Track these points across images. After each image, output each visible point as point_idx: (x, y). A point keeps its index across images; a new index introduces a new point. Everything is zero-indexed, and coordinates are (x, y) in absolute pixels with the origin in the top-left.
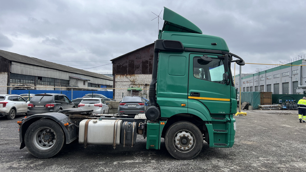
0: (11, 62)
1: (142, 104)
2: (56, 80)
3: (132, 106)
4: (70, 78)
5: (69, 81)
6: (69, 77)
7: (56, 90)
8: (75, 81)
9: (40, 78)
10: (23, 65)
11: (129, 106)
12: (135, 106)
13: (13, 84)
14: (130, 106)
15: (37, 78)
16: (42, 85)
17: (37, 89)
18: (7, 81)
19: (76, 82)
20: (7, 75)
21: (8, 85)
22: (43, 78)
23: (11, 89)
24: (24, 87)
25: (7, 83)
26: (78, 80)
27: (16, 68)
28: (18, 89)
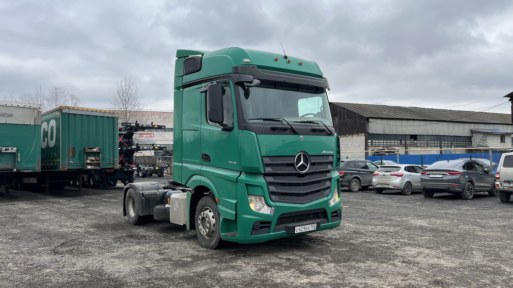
0: (368, 119)
1: (453, 174)
2: (442, 137)
3: (437, 176)
4: (472, 132)
5: (470, 138)
6: (469, 131)
7: (443, 153)
8: (481, 136)
9: (414, 137)
10: (385, 122)
11: (431, 176)
12: (441, 176)
13: (372, 148)
14: (434, 176)
15: (409, 137)
16: (418, 147)
17: (411, 153)
18: (364, 144)
19: (483, 139)
20: (364, 137)
21: (366, 149)
22: (418, 137)
23: (370, 155)
24: (384, 152)
25: (364, 147)
26: (487, 134)
27: (375, 127)
28: (379, 155)
